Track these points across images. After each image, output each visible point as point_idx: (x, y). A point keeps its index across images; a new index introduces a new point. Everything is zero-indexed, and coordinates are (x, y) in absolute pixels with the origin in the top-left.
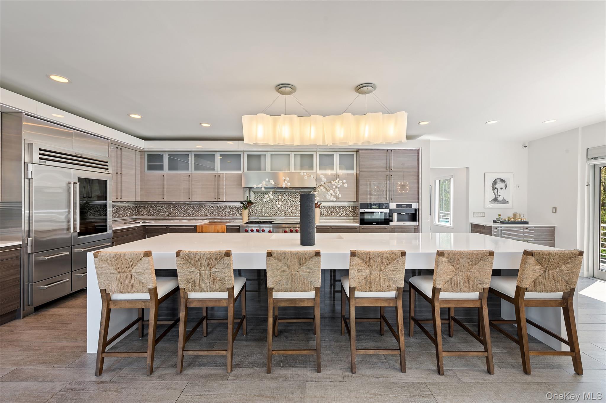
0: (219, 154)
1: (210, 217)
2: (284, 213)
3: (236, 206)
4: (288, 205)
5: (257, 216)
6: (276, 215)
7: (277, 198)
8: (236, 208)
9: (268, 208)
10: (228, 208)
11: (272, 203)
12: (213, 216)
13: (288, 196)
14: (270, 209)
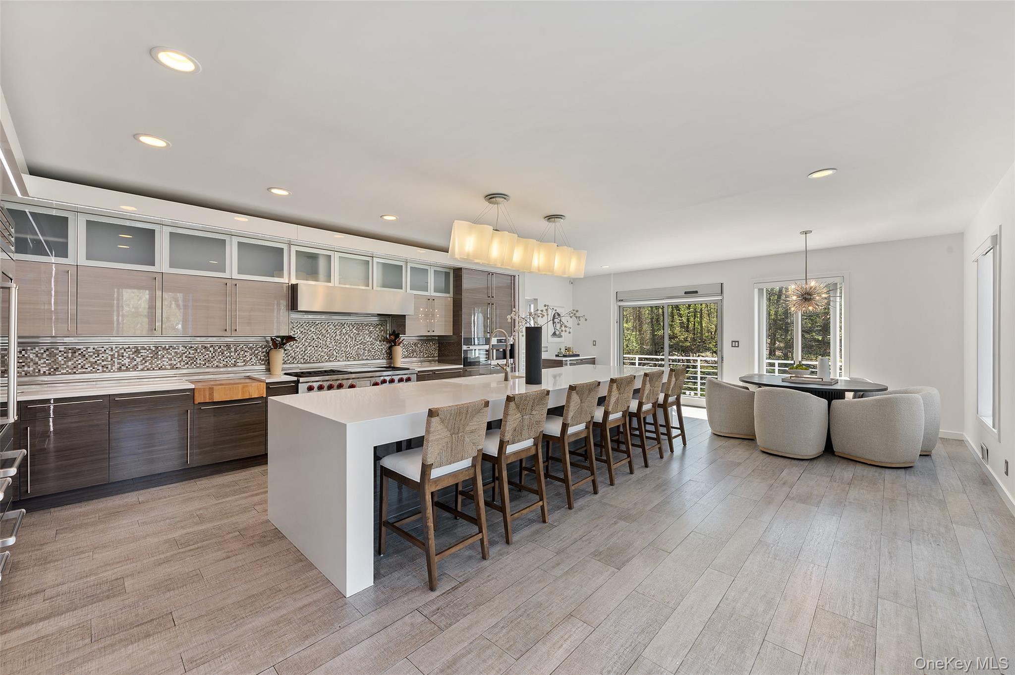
0: (235, 240)
1: (185, 371)
2: (344, 355)
3: (252, 345)
4: (351, 343)
5: (296, 362)
6: (331, 359)
7: (332, 331)
8: (251, 348)
9: (316, 349)
10: (233, 350)
11: (325, 338)
12: (193, 368)
13: (351, 327)
14: (320, 349)
